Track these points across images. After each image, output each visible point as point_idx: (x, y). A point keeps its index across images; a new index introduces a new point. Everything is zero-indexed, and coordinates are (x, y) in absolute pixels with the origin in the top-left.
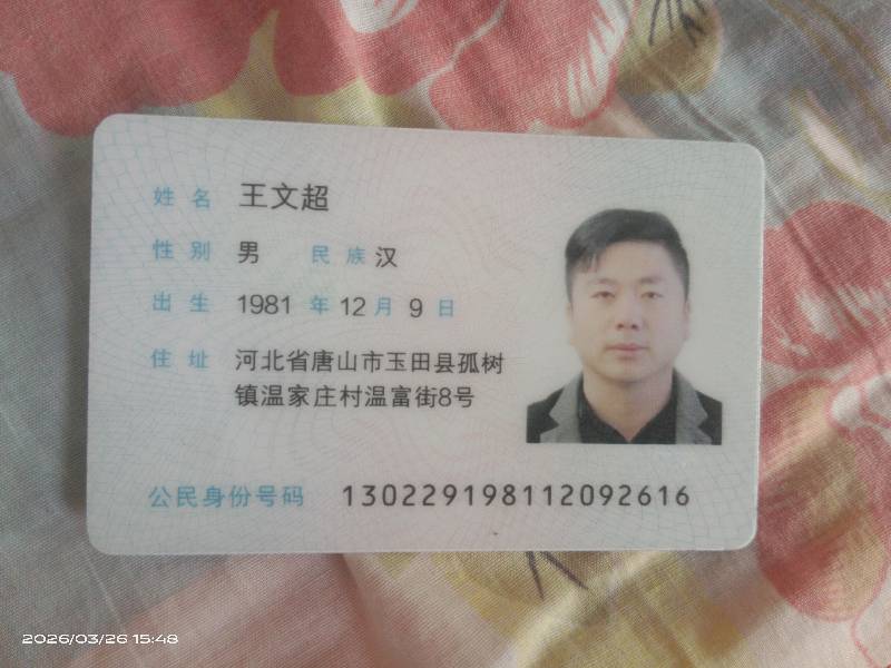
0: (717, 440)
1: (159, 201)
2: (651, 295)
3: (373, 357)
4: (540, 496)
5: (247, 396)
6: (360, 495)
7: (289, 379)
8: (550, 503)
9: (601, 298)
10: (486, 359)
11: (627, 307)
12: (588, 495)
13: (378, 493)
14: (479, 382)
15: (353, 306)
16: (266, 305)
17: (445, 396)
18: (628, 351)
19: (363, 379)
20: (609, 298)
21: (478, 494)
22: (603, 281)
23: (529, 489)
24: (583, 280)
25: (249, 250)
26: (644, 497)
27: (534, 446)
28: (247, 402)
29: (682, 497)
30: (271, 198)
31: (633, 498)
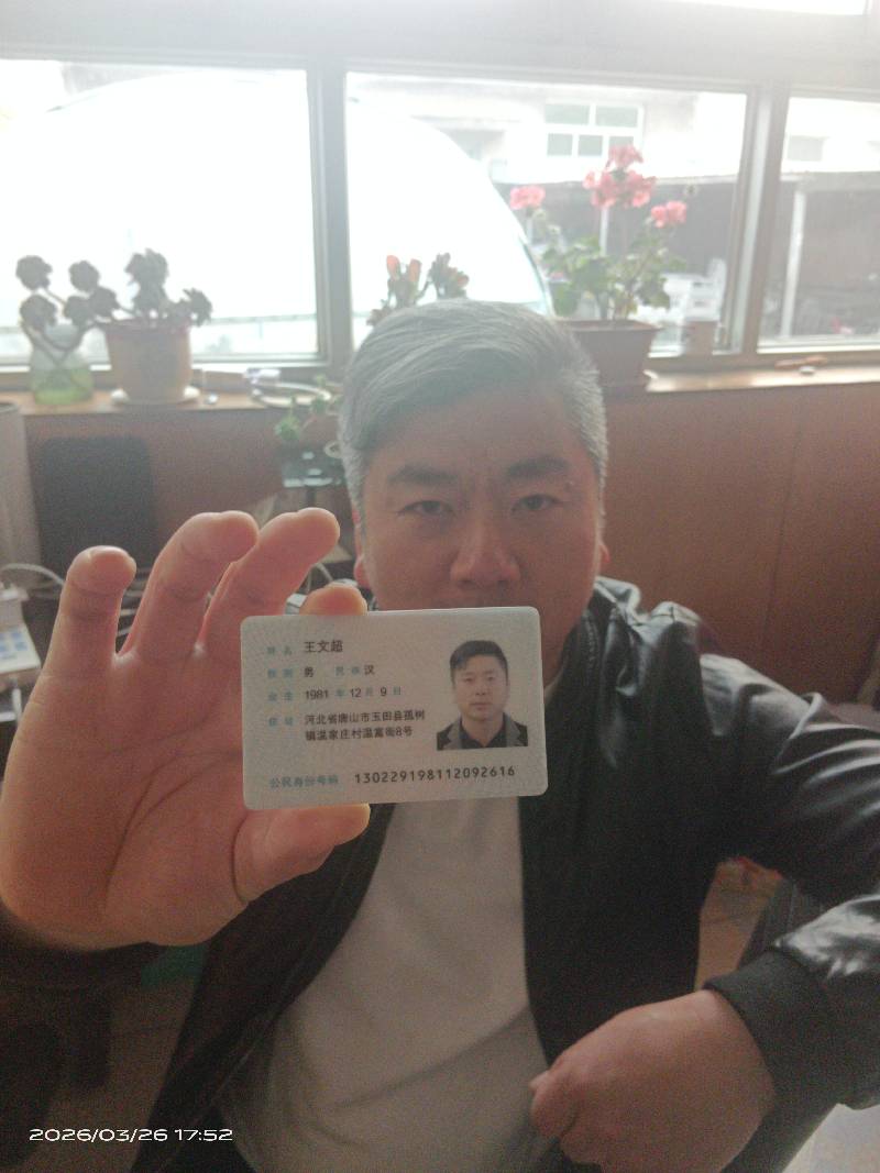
0: (526, 744)
1: (270, 653)
2: (491, 679)
3: (365, 716)
4: (444, 774)
5: (310, 736)
6: (363, 779)
7: (329, 727)
8: (449, 777)
9: (467, 682)
10: (417, 713)
11: (480, 685)
12: (467, 773)
13: (371, 776)
14: (415, 723)
15: (355, 693)
16: (317, 695)
17: (399, 732)
18: (481, 705)
19: (362, 725)
20: (471, 681)
21: (416, 774)
22: (468, 674)
23: (440, 772)
24: (459, 675)
25: (309, 671)
26: (493, 773)
27: (440, 752)
28: (311, 739)
29: (511, 772)
30: (317, 648)
31: (488, 773)
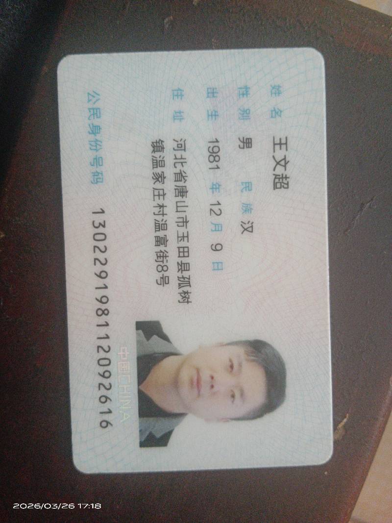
0: (143, 444)
1: (273, 88)
2: (233, 396)
3: (185, 222)
4: (103, 331)
5: (158, 146)
6: (99, 219)
7: (169, 171)
8: (99, 338)
9: (229, 363)
10: (187, 293)
11: (225, 381)
12: (104, 362)
13: (101, 230)
14: (172, 290)
15: (216, 208)
16: (214, 155)
17: (163, 268)
18: (196, 383)
19: (171, 217)
20: (230, 369)
21: (103, 292)
22: (240, 365)
23: (107, 325)
25: (247, 143)
26: (104, 399)
28: (154, 147)
29: (105, 424)
31: (103, 392)
